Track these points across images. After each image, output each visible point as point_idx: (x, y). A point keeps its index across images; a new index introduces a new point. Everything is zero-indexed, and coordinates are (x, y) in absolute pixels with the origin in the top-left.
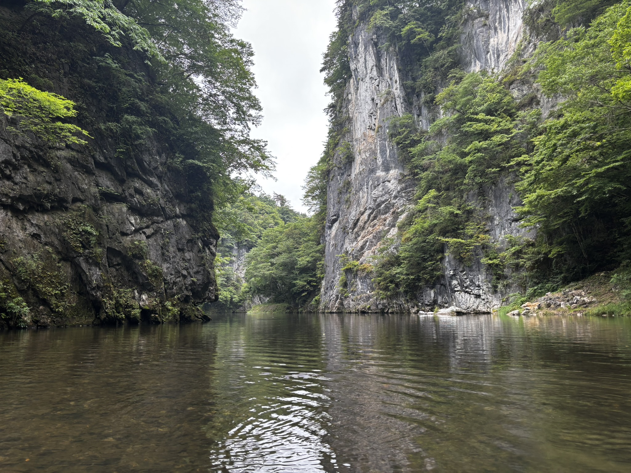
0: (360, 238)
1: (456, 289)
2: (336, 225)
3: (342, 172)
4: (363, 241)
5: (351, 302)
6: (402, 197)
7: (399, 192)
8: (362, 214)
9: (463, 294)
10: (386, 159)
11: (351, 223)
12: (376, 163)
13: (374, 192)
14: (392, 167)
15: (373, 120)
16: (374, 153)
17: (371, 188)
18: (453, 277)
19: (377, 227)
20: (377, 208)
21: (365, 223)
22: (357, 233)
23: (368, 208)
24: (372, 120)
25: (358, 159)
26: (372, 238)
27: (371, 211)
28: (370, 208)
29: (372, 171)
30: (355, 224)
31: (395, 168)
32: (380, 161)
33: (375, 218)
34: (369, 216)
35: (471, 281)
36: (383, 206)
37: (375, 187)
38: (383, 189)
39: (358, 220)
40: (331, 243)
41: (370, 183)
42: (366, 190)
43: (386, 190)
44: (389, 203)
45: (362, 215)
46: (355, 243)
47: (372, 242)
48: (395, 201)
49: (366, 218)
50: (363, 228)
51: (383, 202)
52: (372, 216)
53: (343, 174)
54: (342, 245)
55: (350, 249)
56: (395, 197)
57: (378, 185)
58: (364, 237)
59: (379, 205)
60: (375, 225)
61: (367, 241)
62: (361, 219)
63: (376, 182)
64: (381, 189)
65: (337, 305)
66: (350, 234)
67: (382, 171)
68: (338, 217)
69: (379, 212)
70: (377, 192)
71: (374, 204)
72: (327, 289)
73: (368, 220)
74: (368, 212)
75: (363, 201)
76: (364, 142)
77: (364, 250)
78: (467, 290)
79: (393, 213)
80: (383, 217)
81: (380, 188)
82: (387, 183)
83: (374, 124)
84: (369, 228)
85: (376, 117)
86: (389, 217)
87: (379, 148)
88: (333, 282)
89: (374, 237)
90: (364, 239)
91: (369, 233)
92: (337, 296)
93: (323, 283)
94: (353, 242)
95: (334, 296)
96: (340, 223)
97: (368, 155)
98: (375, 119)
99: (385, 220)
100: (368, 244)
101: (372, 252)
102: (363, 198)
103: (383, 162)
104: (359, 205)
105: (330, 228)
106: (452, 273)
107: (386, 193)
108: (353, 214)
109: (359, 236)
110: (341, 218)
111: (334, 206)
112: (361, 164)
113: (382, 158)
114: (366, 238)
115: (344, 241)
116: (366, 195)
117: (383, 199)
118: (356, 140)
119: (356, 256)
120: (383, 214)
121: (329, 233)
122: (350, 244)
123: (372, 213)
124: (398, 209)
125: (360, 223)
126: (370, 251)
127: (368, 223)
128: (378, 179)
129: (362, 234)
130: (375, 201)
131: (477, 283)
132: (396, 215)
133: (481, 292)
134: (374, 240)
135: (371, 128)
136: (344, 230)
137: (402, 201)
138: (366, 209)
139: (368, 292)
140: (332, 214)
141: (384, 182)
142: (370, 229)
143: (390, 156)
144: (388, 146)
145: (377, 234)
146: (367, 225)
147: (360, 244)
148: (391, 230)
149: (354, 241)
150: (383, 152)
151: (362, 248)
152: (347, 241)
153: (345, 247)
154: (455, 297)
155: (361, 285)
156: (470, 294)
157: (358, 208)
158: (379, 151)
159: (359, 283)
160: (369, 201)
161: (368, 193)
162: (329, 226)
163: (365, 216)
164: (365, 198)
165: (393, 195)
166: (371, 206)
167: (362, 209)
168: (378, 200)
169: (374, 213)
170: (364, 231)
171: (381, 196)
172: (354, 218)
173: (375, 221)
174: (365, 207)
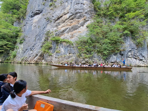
1: (129, 56)
4: (63, 28)
6: (89, 14)
7: (88, 11)
11: (55, 17)
13: (75, 6)
17: (74, 4)
19: (74, 23)
20: (75, 14)
21: (66, 19)
22: (58, 23)
23: (70, 12)
27: (72, 14)
30: (59, 18)
33: (72, 19)
34: (70, 17)
36: (79, 14)
37: (77, 4)
39: (61, 17)
42: (70, 3)
44: (82, 14)
45: (65, 15)
48: (85, 15)
51: (79, 13)
54: (45, 27)
56: (86, 13)
57: (79, 4)
58: (64, 26)
59: (77, 13)
62: (63, 17)
64: (80, 6)
66: (52, 23)
69: (75, 17)
71: (75, 12)
73: (68, 19)
74: (69, 15)
77: (64, 33)
78: (136, 57)
80: (77, 20)
82: (83, 5)
89: (72, 28)
95: (34, 54)
99: (79, 22)
100: (67, 30)
101: (71, 35)
102: (67, 6)
107: (82, 9)
108: (58, 13)
109: (59, 25)
114: (66, 27)
115: (47, 25)
117: (80, 11)
119: (58, 35)
121: (30, 19)
122: (51, 28)
123: (71, 16)
124: (86, 18)
125: (63, 19)
126: (69, 34)
127: (68, 20)
130: (76, 10)
133: (143, 58)
136: (48, 20)
137: (88, 16)
138: (68, 13)
139: (68, 54)
140: (36, 9)
142: (69, 23)
145: (74, 26)
146: (67, 21)
148: (81, 27)
149: (55, 27)
152: (49, 26)
153: (47, 29)
155: (64, 50)
157: (63, 10)
159: (62, 49)
160: (72, 9)
161: (71, 5)
162: (31, 16)
163: (67, 16)
164: (69, 7)
165: (85, 12)
166: (72, 12)
167: (66, 12)
168: (77, 11)
169: (73, 16)
170: (64, 23)
171: (79, 9)
172: (59, 15)
173: (72, 21)
174: (68, 11)
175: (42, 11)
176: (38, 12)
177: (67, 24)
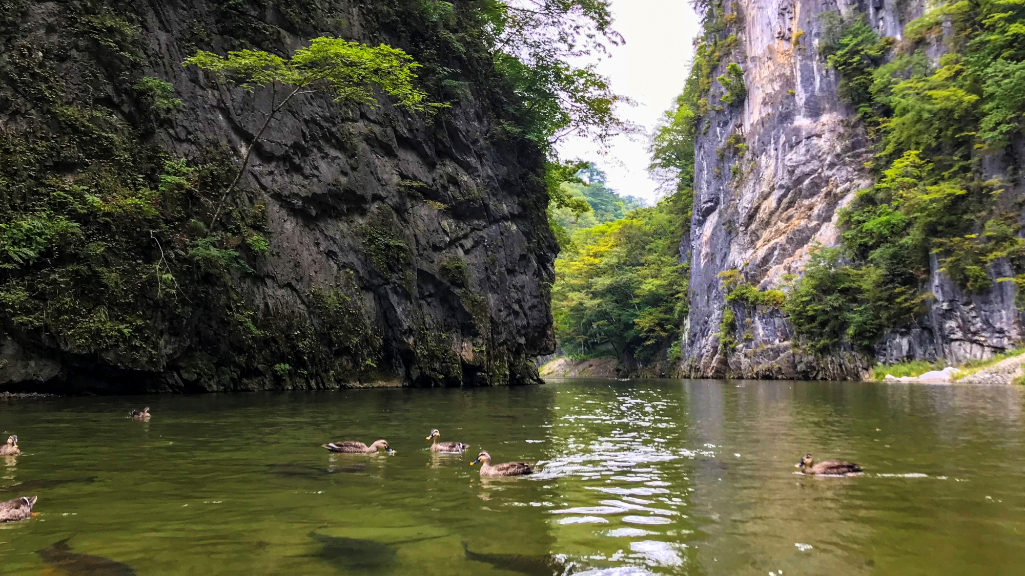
0: (759, 243)
1: (952, 336)
2: (713, 219)
3: (723, 118)
4: (766, 247)
5: (743, 359)
6: (845, 164)
7: (838, 156)
8: (765, 197)
9: (967, 346)
10: (813, 95)
11: (743, 215)
12: (794, 101)
13: (789, 156)
14: (824, 109)
15: (787, 21)
16: (788, 82)
17: (784, 150)
18: (947, 315)
19: (795, 221)
20: (795, 186)
21: (772, 214)
22: (753, 232)
23: (777, 186)
24: (784, 22)
25: (757, 97)
26: (784, 241)
27: (782, 192)
28: (781, 187)
29: (786, 117)
30: (751, 217)
31: (831, 111)
32: (801, 97)
33: (791, 204)
34: (780, 201)
35: (986, 322)
36: (807, 182)
37: (792, 147)
38: (808, 151)
39: (757, 208)
40: (703, 252)
41: (783, 139)
42: (773, 153)
43: (814, 153)
44: (820, 176)
45: (765, 199)
46: (751, 251)
47: (784, 250)
48: (829, 173)
49: (774, 205)
50: (767, 224)
51: (808, 175)
52: (785, 201)
53: (726, 124)
54: (725, 255)
55: (740, 263)
56: (832, 166)
57: (798, 143)
58: (769, 241)
59: (799, 181)
60: (789, 218)
61: (774, 249)
62: (763, 207)
63: (794, 138)
64: (802, 151)
65: (714, 363)
66: (740, 234)
67: (804, 116)
68: (717, 203)
69: (799, 194)
70: (796, 156)
71: (790, 179)
72: (695, 335)
73: (777, 209)
74: (777, 194)
75: (767, 174)
76: (770, 63)
77: (770, 264)
78: (976, 338)
79: (828, 194)
80: (806, 202)
81: (802, 149)
82: (815, 140)
83: (789, 30)
84: (779, 223)
85: (791, 15)
86: (819, 203)
87: (799, 74)
88: (706, 322)
89: (790, 240)
90: (770, 244)
91: (779, 232)
92: (715, 349)
93: (687, 323)
94: (745, 250)
95: (708, 347)
96: (720, 216)
97: (777, 88)
98: (791, 19)
99: (811, 209)
100: (776, 253)
101: (785, 269)
102: (767, 167)
103: (807, 99)
104: (758, 180)
105: (701, 223)
106: (945, 306)
107: (813, 158)
108: (747, 198)
109: (758, 238)
110: (722, 206)
111: (709, 183)
112: (764, 103)
113: (806, 91)
114: (773, 242)
115: (729, 248)
116: (772, 162)
117: (807, 169)
118: (753, 59)
119: (753, 276)
120: (807, 198)
121: (697, 233)
122: (741, 253)
123: (784, 196)
124: (837, 187)
125: (762, 215)
126: (781, 266)
127: (777, 214)
128: (797, 131)
129: (765, 234)
130: (791, 172)
131: (998, 325)
132: (833, 199)
133: (1005, 341)
134: (788, 246)
135: (782, 37)
136: (729, 229)
137: (844, 173)
138: (773, 189)
139: (777, 341)
140: (704, 198)
141: (808, 138)
142: (782, 225)
143: (821, 89)
144: (819, 70)
145: (794, 234)
146: (774, 218)
147: (761, 253)
148: (823, 227)
149: (748, 248)
150: (808, 81)
151: (766, 260)
152: (734, 248)
153: (730, 258)
154: (950, 352)
155: (763, 329)
156: (982, 345)
157: (757, 187)
158: (799, 79)
159: (759, 325)
160: (780, 172)
161: (777, 159)
162: (699, 220)
163: (772, 202)
164: (772, 168)
165: (827, 162)
166: (783, 182)
167: (765, 188)
168: (798, 172)
169: (789, 196)
170: (768, 230)
171: (804, 164)
172: (749, 206)
173: (791, 211)
174: (772, 184)
175: (718, 199)
176: (710, 204)
177: (776, 231)
